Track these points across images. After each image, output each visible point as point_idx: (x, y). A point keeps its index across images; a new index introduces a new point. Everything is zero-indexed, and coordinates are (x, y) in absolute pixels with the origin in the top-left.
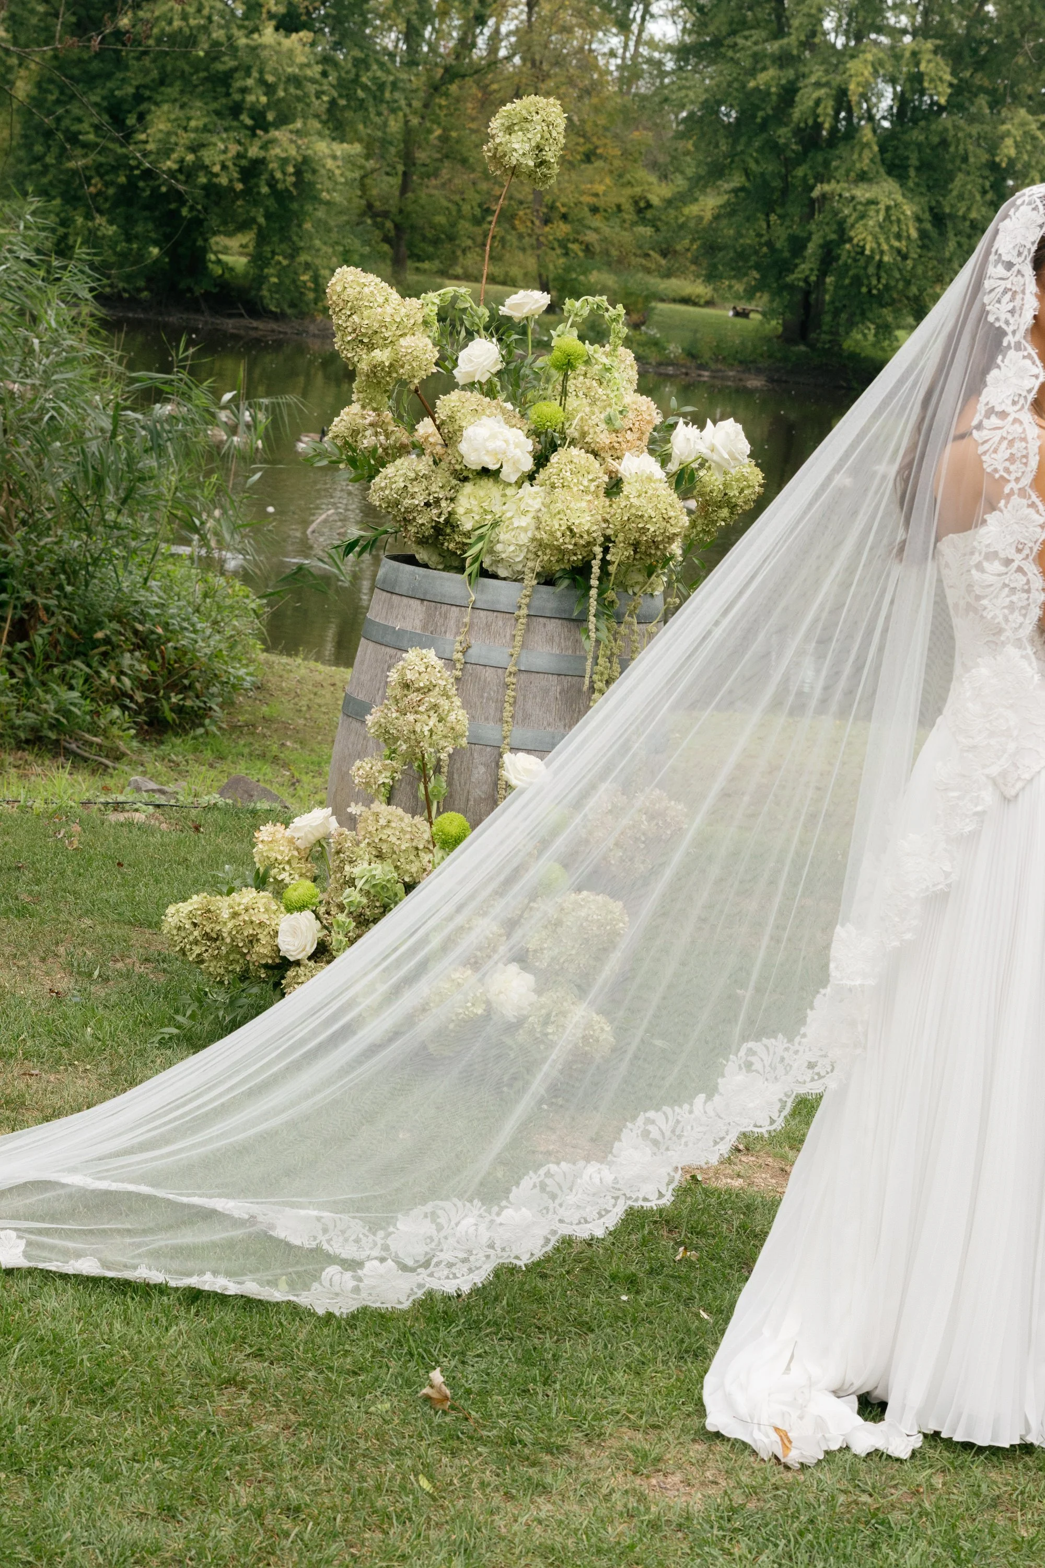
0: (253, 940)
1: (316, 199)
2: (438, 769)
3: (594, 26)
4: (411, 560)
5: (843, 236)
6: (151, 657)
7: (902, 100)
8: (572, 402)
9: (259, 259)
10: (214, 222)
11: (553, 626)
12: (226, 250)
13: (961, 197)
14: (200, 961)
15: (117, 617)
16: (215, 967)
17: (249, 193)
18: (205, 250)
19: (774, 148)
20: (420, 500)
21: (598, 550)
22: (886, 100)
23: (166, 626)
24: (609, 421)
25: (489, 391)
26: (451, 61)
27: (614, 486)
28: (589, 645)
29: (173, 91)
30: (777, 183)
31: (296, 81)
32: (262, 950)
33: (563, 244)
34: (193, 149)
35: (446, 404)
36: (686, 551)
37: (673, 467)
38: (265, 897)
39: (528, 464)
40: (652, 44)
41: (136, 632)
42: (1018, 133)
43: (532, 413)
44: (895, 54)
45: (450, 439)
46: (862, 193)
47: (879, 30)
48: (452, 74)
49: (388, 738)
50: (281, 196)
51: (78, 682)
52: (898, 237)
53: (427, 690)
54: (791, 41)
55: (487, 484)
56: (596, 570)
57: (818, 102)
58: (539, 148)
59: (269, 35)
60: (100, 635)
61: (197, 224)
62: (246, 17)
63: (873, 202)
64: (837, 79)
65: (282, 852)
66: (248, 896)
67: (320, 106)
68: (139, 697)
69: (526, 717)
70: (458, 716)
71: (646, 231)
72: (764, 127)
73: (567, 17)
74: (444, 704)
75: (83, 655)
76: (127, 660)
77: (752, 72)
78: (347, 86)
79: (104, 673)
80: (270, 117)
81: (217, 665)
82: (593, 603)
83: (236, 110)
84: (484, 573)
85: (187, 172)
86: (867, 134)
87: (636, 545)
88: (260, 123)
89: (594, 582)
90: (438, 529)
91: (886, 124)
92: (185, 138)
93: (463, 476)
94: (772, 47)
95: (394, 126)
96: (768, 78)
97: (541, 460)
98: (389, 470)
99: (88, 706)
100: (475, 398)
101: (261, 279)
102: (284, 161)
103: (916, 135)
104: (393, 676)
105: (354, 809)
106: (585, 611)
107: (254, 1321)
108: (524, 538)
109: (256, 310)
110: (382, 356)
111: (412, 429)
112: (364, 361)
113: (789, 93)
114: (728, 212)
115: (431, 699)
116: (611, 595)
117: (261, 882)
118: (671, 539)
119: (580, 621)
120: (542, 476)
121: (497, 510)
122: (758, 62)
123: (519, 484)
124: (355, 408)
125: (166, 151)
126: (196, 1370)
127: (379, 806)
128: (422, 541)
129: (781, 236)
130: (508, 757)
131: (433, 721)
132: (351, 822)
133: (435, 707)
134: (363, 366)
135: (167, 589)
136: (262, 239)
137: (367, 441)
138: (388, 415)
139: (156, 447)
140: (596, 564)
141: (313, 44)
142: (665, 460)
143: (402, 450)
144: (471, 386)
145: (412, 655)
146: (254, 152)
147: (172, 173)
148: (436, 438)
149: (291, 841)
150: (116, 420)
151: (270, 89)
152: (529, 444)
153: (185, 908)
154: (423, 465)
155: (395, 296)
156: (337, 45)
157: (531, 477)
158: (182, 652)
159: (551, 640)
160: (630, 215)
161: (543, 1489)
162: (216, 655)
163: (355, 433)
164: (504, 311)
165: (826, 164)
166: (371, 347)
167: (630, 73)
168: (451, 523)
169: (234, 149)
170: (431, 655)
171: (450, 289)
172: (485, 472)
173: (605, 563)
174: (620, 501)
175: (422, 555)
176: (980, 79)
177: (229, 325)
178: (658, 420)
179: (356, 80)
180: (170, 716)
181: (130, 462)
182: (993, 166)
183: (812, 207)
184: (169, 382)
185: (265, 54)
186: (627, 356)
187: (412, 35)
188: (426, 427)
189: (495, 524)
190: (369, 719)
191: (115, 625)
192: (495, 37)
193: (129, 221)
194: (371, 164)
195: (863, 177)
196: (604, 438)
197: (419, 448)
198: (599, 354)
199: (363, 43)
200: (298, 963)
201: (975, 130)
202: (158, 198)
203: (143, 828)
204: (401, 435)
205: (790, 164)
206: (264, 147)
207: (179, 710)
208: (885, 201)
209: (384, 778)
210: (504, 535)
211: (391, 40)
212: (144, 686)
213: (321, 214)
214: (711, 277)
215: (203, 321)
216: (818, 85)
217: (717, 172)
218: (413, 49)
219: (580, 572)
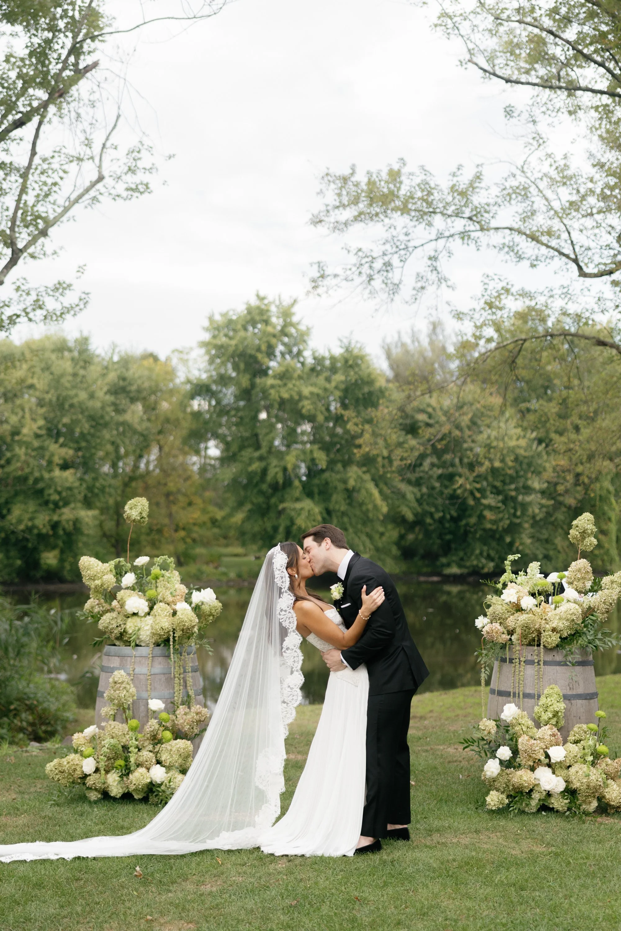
0: (75, 770)
1: (82, 534)
2: (129, 709)
3: (185, 454)
4: (115, 645)
5: (292, 522)
6: (33, 713)
7: (309, 468)
8: (159, 589)
9: (62, 560)
10: (42, 547)
11: (160, 659)
12: (48, 558)
13: (336, 502)
14: (59, 780)
15: (18, 700)
16: (63, 781)
17: (55, 535)
18: (39, 559)
19: (261, 492)
20: (115, 626)
21: (171, 633)
22: (303, 469)
23: (38, 701)
24: (171, 593)
25: (133, 588)
26: (131, 474)
27: (174, 613)
28: (172, 663)
29: (20, 498)
30: (264, 506)
31: (70, 489)
32: (78, 773)
33: (183, 539)
34: (31, 519)
35: (120, 595)
36: (199, 630)
37: (193, 605)
38: (78, 756)
39: (147, 610)
40: (211, 458)
41: (26, 705)
42: (354, 476)
43: (147, 594)
44: (304, 452)
45: (122, 606)
46: (298, 505)
47: (296, 443)
48: (132, 479)
49: (111, 700)
50: (68, 534)
51: (6, 726)
52: (314, 520)
53: (122, 683)
54: (263, 451)
55: (135, 618)
56: (171, 640)
57: (276, 473)
58: (141, 513)
59: (57, 473)
60: (12, 707)
61: (35, 550)
62: (48, 466)
63: (302, 509)
64: (282, 464)
65: (82, 741)
66: (72, 756)
67: (80, 497)
68: (30, 729)
69: (155, 689)
70: (133, 690)
71: (216, 530)
72: (257, 485)
73: (175, 452)
74: (128, 686)
75: (6, 716)
76: (23, 715)
77: (250, 464)
78: (90, 489)
79: (15, 721)
80: (61, 504)
81: (59, 713)
82: (172, 650)
83: (47, 503)
84: (137, 645)
85: (29, 529)
86: (297, 483)
87: (183, 630)
88: (57, 506)
89: (171, 643)
90: (121, 634)
91: (304, 478)
92: (27, 516)
93: (127, 617)
94: (257, 454)
95: (111, 501)
96: (256, 466)
97: (151, 608)
98: (104, 618)
99: (10, 734)
100: (129, 592)
101: (62, 568)
102: (68, 521)
103: (316, 481)
104: (111, 680)
105: (103, 724)
106: (169, 653)
107: (84, 864)
108: (148, 633)
109: (62, 580)
110: (98, 582)
111: (110, 604)
112: (92, 584)
113: (264, 471)
114: (247, 519)
115: (123, 685)
116: (177, 647)
117: (76, 752)
118: (193, 627)
119: (168, 656)
120: (152, 613)
121: (139, 625)
122: (251, 461)
123: (145, 616)
124: (92, 600)
125: (20, 521)
126: (67, 879)
127: (111, 722)
128: (117, 638)
129: (269, 525)
130: (150, 701)
131: (125, 692)
132: (103, 728)
133: (125, 688)
134: (93, 586)
135: (37, 688)
136: (62, 552)
137: (96, 610)
138: (102, 601)
139: (27, 634)
140: (171, 638)
141: (75, 474)
142: (190, 604)
143: (108, 611)
144: (127, 588)
145: (116, 673)
146: (55, 518)
147: (23, 531)
148: (118, 606)
149: (84, 737)
150: (11, 625)
151: (59, 493)
152: (147, 604)
153: (52, 764)
154: (114, 614)
155: (100, 563)
156: (85, 473)
157: (149, 614)
158: (44, 710)
159: (160, 663)
160: (209, 524)
161: (170, 891)
162: (58, 710)
163: (92, 607)
164: (135, 564)
165: (283, 496)
166: (94, 580)
167: (203, 469)
168: (125, 631)
169: (47, 518)
170: (122, 672)
171: (118, 560)
172: (135, 614)
173: (174, 637)
174: (177, 617)
175: (117, 643)
176: (339, 457)
177: (52, 587)
178: (187, 591)
179: (94, 486)
180: (42, 735)
181: (17, 641)
182: (347, 490)
183: (280, 513)
184: (29, 609)
185: (57, 480)
186: (176, 573)
187: (114, 465)
188: (115, 603)
189: (139, 630)
190: (105, 695)
191: (18, 703)
192: (148, 463)
193: (7, 551)
194: (103, 517)
195: (297, 500)
196: (170, 599)
197: (112, 610)
198: (167, 574)
199: (96, 471)
200: (90, 775)
201: (338, 476)
202: (18, 541)
203: (36, 756)
204: (107, 606)
205: (268, 498)
206: (60, 515)
207: (46, 732)
208: (307, 508)
209: (112, 712)
210: (142, 632)
211: (106, 469)
212: (32, 724)
213: (85, 539)
214: (244, 544)
215: (42, 587)
216: (275, 467)
217: (240, 504)
218: (116, 471)
219: (167, 641)
